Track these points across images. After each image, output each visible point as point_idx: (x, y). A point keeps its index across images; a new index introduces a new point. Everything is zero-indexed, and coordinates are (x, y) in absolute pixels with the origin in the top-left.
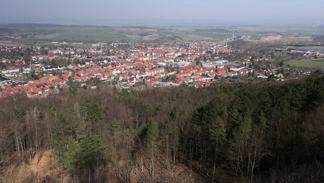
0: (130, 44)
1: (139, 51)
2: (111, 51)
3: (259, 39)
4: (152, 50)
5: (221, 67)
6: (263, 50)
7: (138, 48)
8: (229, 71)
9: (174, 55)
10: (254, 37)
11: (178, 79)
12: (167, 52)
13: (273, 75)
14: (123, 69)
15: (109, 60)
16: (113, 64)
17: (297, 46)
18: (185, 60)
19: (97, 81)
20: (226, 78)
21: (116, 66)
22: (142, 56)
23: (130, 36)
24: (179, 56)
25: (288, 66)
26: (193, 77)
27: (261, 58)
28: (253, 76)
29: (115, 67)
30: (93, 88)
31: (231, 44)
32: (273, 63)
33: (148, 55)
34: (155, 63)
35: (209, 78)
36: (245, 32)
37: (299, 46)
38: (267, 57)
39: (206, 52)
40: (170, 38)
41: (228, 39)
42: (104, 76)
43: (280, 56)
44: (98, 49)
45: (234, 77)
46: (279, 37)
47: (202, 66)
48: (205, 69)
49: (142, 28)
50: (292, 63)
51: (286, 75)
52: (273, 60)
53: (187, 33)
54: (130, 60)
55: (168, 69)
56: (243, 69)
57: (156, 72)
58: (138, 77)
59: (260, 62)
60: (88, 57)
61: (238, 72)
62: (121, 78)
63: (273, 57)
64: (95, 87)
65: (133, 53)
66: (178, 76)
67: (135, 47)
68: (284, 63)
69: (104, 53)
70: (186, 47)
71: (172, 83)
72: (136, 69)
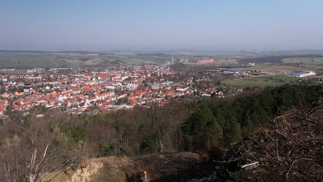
0: (71, 69)
1: (83, 75)
2: (51, 76)
3: (196, 62)
4: (97, 74)
5: (168, 88)
6: (201, 71)
7: (81, 72)
8: (176, 91)
9: (120, 78)
10: (191, 60)
11: (130, 101)
12: (113, 76)
13: (214, 93)
14: (69, 95)
15: (51, 86)
16: (57, 90)
17: (227, 67)
18: (133, 83)
19: (42, 109)
20: (175, 98)
21: (60, 91)
22: (88, 81)
23: (70, 61)
24: (126, 79)
25: (224, 84)
26: (145, 98)
27: (201, 78)
28: (198, 95)
29: (59, 93)
30: (38, 116)
31: (172, 67)
32: (212, 82)
33: (94, 79)
34: (103, 87)
35: (160, 99)
36: (183, 56)
37: (229, 68)
38: (206, 78)
39: (151, 75)
40: (112, 63)
41: (168, 63)
42: (49, 103)
43: (216, 77)
44: (36, 75)
45: (182, 97)
46: (212, 61)
47: (150, 88)
48: (154, 91)
49: (82, 52)
50: (227, 82)
51: (225, 93)
52: (211, 80)
53: (129, 57)
54: (75, 85)
55: (118, 92)
56: (188, 89)
57: (106, 96)
58: (88, 102)
59: (201, 82)
60: (25, 84)
61: (185, 92)
62: (69, 104)
63: (211, 77)
64: (41, 115)
65: (77, 78)
66: (129, 98)
67: (78, 72)
68: (221, 82)
69: (44, 80)
70: (131, 71)
71: (125, 105)
72: (84, 93)
